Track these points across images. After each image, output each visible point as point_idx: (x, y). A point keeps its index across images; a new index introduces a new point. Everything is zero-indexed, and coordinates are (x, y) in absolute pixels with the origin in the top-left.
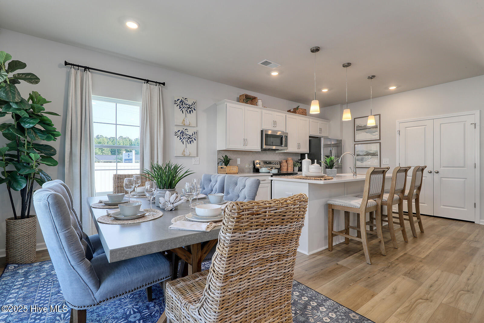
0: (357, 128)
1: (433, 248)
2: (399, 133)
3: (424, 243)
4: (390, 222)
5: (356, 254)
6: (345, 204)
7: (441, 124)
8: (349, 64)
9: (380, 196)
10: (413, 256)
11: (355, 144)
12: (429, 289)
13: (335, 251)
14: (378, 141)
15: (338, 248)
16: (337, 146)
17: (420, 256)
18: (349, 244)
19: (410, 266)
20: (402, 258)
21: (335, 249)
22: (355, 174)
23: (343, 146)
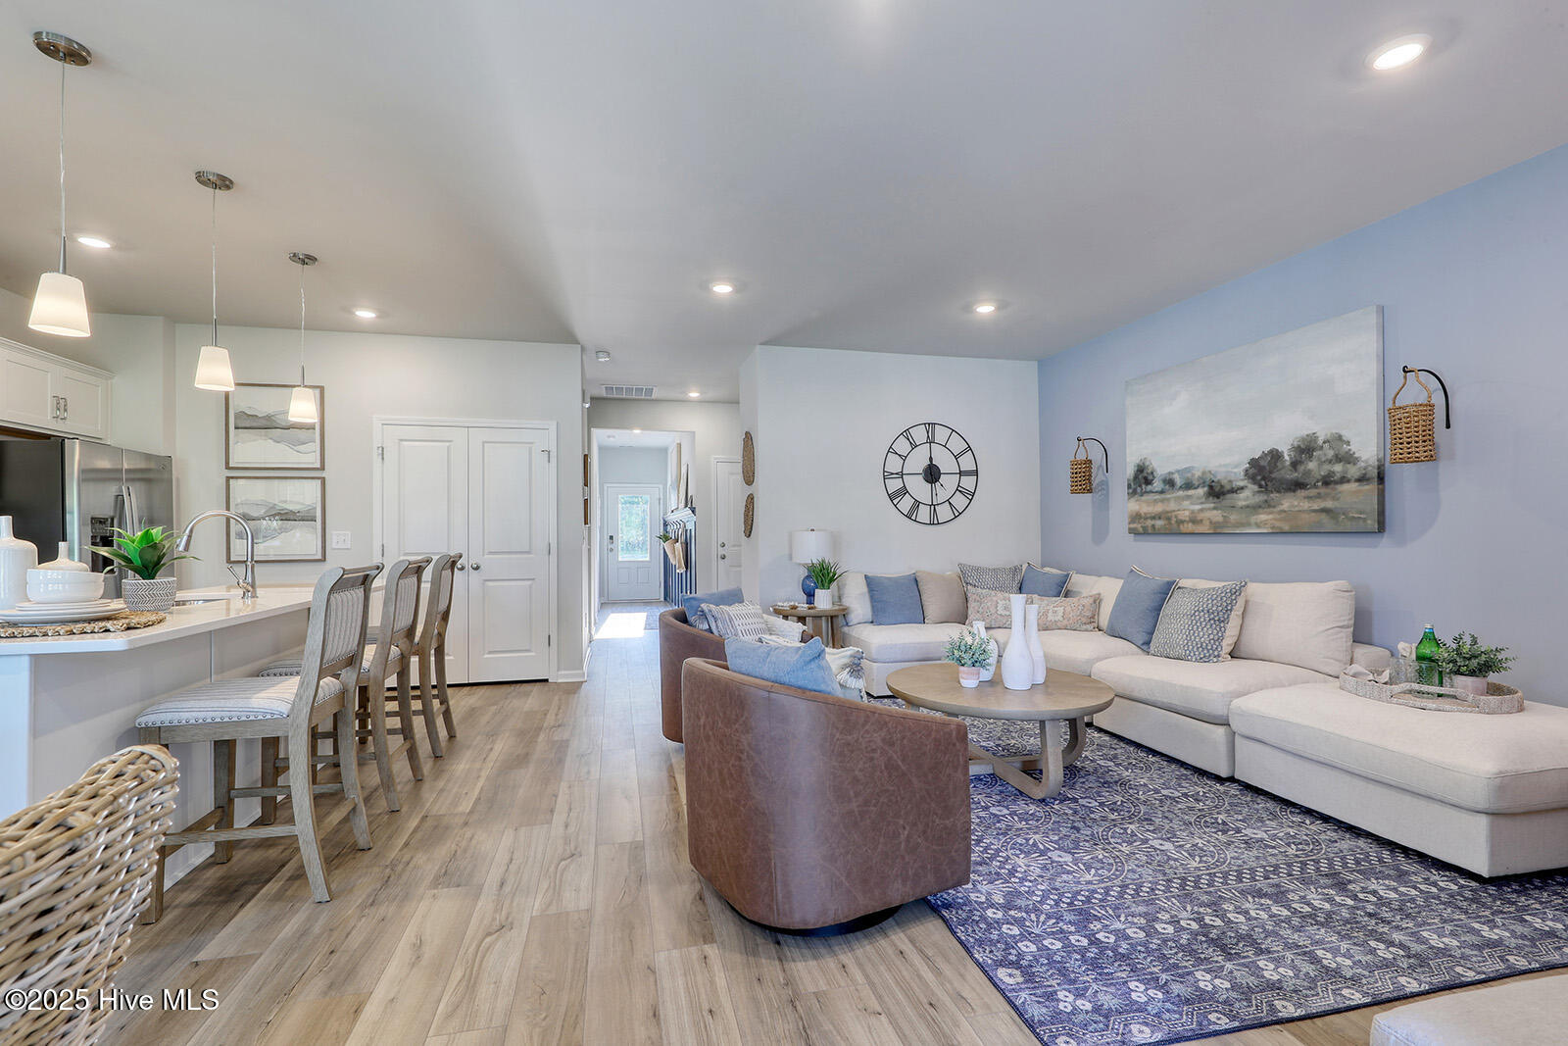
0: (236, 418)
1: (484, 774)
2: (383, 454)
3: (460, 766)
4: (379, 733)
5: (270, 884)
6: (223, 714)
7: (484, 443)
8: (223, 183)
9: (353, 660)
10: (445, 815)
11: (228, 479)
12: (499, 895)
13: (176, 912)
14: (316, 473)
15: (185, 894)
16: (148, 481)
17: (460, 809)
18: (234, 860)
19: (442, 852)
20: (419, 836)
21: (175, 904)
22: (250, 589)
23: (178, 480)
